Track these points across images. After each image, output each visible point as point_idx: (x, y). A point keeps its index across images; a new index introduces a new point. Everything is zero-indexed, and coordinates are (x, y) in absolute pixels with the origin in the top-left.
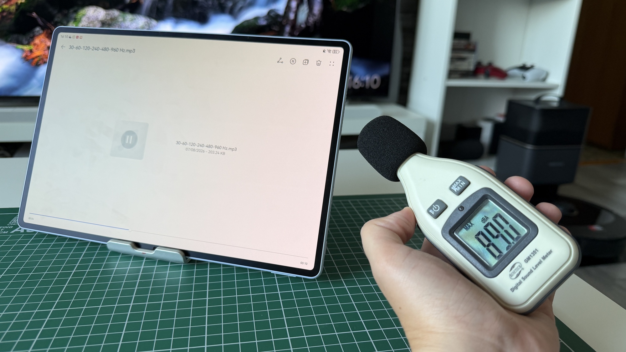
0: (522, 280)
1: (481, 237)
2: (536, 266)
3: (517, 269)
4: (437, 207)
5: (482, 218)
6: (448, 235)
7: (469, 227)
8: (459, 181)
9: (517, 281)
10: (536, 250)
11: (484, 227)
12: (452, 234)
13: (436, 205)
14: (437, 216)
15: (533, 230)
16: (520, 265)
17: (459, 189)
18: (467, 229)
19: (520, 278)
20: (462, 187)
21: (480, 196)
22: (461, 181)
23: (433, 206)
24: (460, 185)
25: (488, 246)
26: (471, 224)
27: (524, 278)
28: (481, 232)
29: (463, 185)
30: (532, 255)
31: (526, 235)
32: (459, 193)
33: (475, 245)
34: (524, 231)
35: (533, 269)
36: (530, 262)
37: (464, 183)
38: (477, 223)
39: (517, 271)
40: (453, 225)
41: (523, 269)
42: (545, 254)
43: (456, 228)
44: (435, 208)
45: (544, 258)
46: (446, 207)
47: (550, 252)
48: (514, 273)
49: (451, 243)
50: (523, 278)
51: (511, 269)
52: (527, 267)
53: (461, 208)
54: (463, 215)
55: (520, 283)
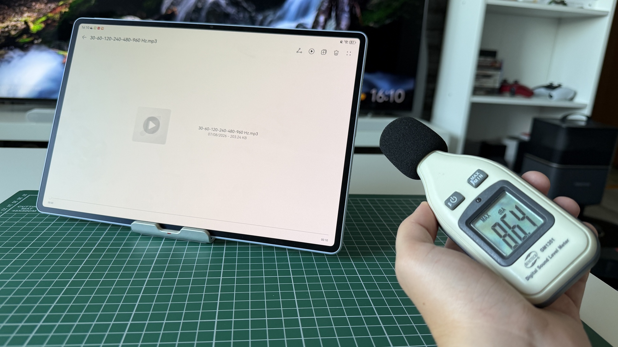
0: (538, 269)
1: (497, 228)
2: (553, 255)
3: (533, 258)
4: (454, 198)
5: (499, 210)
6: (465, 225)
7: (486, 218)
8: (477, 173)
9: (533, 269)
10: (552, 239)
11: (501, 218)
12: (469, 225)
13: (453, 197)
14: (454, 207)
15: (549, 220)
16: (536, 254)
17: (476, 181)
18: (484, 220)
19: (535, 266)
20: (479, 179)
21: (498, 188)
22: (479, 174)
23: (451, 197)
24: (478, 178)
25: (505, 236)
26: (488, 216)
27: (540, 267)
28: (498, 223)
29: (481, 178)
30: (548, 244)
31: (542, 225)
32: (477, 186)
33: (491, 236)
34: (540, 221)
35: (549, 258)
36: (546, 251)
37: (482, 176)
38: (494, 214)
39: (532, 260)
40: (470, 216)
41: (538, 258)
42: (561, 244)
43: (473, 219)
44: (452, 200)
45: (560, 247)
46: (464, 199)
47: (567, 241)
48: (529, 261)
49: (467, 233)
50: (538, 267)
51: (527, 258)
52: (543, 256)
53: (478, 199)
54: (480, 206)
55: (536, 271)
